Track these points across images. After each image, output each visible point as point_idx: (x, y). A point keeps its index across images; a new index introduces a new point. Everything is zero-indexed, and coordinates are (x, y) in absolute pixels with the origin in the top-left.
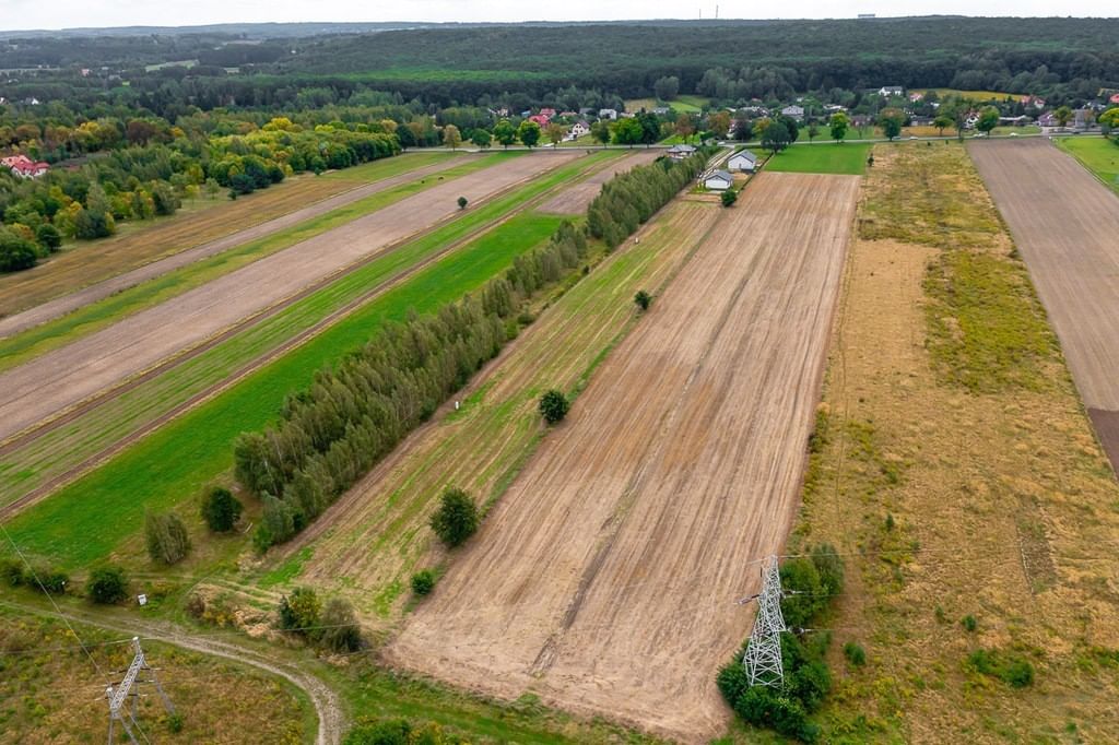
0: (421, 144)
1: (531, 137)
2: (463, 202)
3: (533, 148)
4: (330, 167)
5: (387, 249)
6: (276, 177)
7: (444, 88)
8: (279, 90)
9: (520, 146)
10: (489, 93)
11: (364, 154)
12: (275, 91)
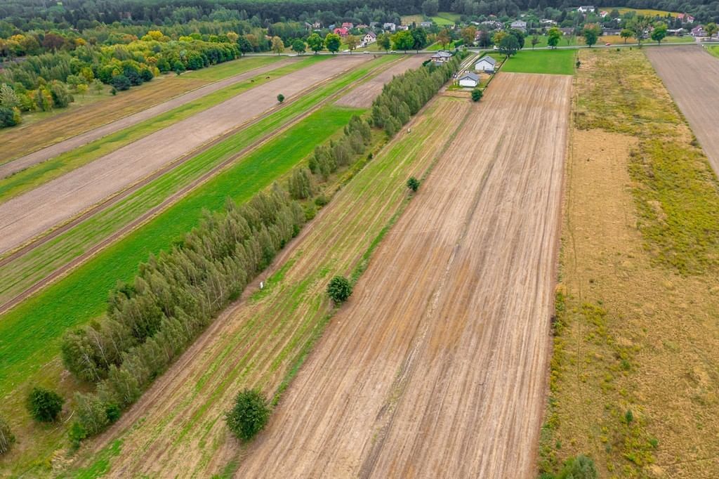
0: (256, 50)
1: (334, 45)
2: (281, 98)
3: (335, 53)
4: (188, 69)
5: (222, 137)
6: (147, 77)
8: (161, 9)
9: (326, 52)
10: (307, 11)
11: (213, 58)
12: (159, 9)
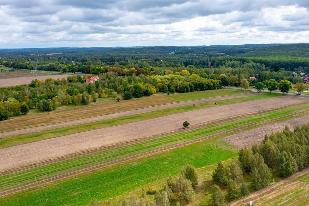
1: (285, 89)
2: (186, 125)
3: (285, 93)
6: (147, 93)
7: (283, 63)
8: (223, 61)
9: (278, 91)
10: (302, 66)
11: (198, 87)
12: (222, 61)
